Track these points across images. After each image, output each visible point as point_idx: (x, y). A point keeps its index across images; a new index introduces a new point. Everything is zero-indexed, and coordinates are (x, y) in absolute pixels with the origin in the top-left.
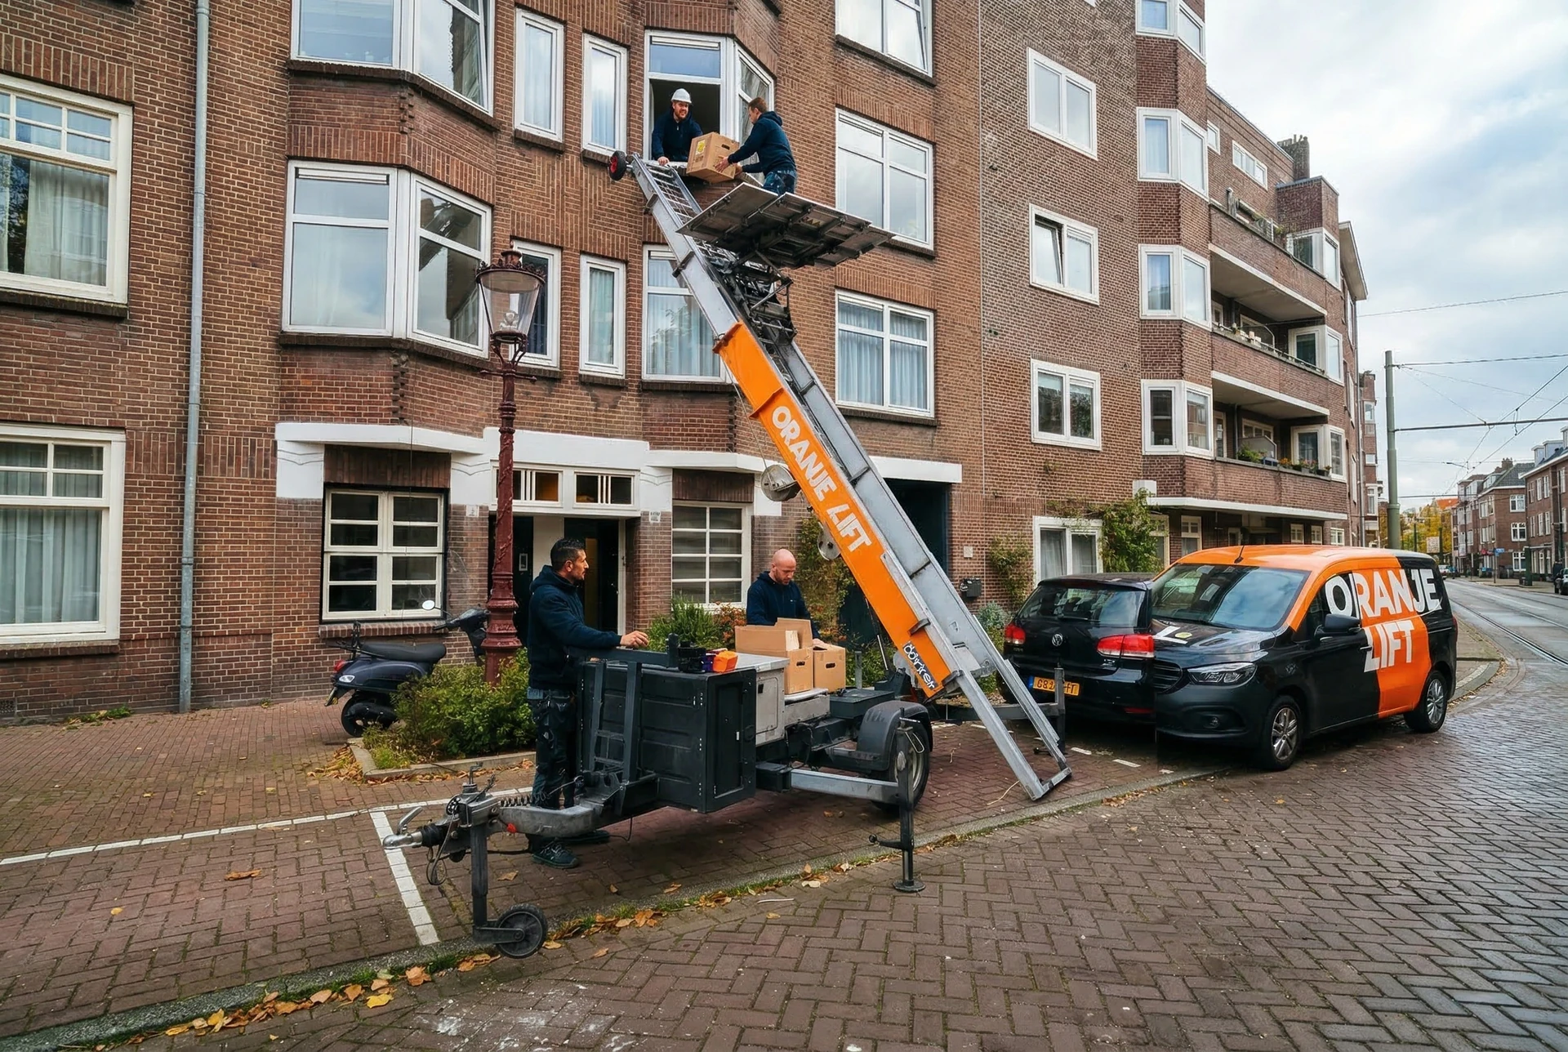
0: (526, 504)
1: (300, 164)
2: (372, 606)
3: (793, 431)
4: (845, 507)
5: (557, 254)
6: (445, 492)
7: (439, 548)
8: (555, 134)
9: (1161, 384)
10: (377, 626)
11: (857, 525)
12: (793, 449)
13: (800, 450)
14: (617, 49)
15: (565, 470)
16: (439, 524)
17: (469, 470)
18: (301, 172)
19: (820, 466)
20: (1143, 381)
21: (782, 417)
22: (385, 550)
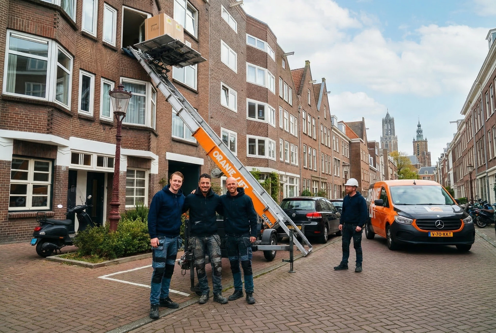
0: (80, 166)
1: (12, 31)
2: (24, 205)
3: (220, 158)
4: (239, 178)
5: (93, 76)
6: (53, 160)
7: (49, 182)
8: (95, 35)
9: (252, 137)
10: (26, 213)
11: (244, 183)
12: (221, 163)
13: (223, 163)
14: (114, 10)
15: (94, 154)
16: (50, 172)
17: (65, 153)
18: (12, 34)
19: (230, 167)
20: (247, 135)
21: (216, 154)
22: (30, 182)
